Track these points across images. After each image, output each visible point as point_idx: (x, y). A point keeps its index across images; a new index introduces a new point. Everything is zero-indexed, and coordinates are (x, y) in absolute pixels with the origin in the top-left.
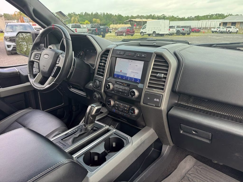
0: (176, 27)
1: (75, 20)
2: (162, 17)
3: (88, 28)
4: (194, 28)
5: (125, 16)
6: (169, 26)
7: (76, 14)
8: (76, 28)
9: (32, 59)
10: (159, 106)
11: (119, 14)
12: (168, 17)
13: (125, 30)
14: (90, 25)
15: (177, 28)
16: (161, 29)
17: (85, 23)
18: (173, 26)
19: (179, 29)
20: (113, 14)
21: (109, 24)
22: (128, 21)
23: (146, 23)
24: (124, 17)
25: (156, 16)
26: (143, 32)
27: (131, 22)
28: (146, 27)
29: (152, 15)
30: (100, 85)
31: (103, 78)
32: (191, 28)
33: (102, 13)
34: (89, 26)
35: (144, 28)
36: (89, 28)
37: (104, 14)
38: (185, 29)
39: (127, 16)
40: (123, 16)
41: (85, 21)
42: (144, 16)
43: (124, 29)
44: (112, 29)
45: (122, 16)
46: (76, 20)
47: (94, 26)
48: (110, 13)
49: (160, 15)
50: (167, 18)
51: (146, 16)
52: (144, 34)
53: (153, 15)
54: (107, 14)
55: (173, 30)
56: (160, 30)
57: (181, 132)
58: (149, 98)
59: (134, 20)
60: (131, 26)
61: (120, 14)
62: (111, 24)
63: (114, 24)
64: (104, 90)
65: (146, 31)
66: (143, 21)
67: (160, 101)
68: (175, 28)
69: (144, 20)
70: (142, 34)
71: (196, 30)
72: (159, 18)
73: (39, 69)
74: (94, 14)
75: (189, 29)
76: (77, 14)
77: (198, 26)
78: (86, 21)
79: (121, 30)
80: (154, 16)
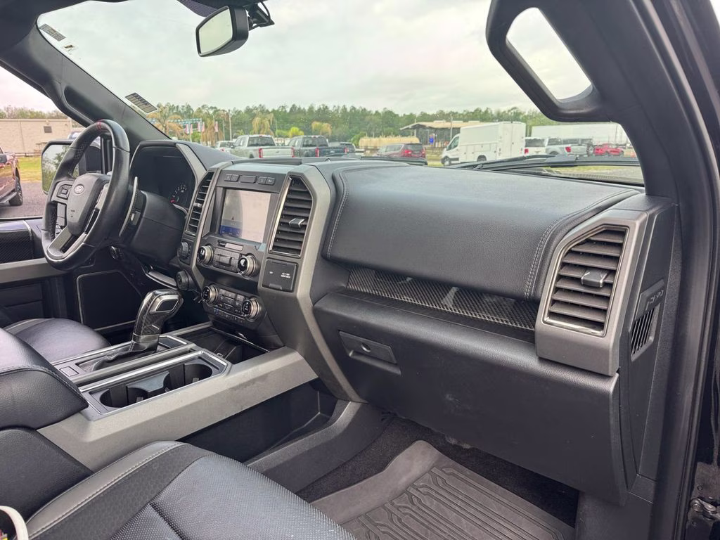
0: (546, 143)
1: (264, 127)
2: (511, 114)
3: (295, 148)
4: (604, 145)
5: (404, 115)
6: (526, 140)
7: (267, 111)
8: (261, 147)
9: (54, 198)
10: (291, 289)
11: (386, 110)
12: (528, 116)
13: (397, 152)
14: (301, 140)
15: (548, 145)
16: (500, 150)
17: (290, 134)
18: (538, 138)
19: (556, 148)
20: (369, 110)
21: (358, 135)
22: (410, 126)
23: (459, 132)
24: (402, 117)
25: (493, 113)
26: (451, 157)
27: (421, 130)
28: (459, 144)
29: (480, 111)
30: (189, 252)
31: (196, 237)
32: (593, 146)
33: (339, 107)
34: (297, 142)
35: (453, 146)
36: (297, 148)
37: (345, 108)
38: (574, 148)
39: (408, 114)
40: (396, 116)
41: (288, 129)
42: (457, 113)
43: (395, 150)
44: (363, 150)
45: (396, 113)
46: (266, 127)
47: (310, 142)
48: (361, 107)
49: (504, 108)
50: (525, 116)
51: (465, 113)
52: (453, 162)
53: (483, 110)
54: (354, 108)
55: (537, 152)
56: (498, 151)
57: (351, 354)
58: (271, 273)
59: (428, 124)
60: (420, 141)
61: (389, 109)
62: (363, 136)
63: (370, 136)
64: (196, 264)
65: (457, 155)
66: (453, 128)
67: (292, 278)
68: (543, 146)
69: (456, 124)
70: (447, 163)
71: (609, 150)
72: (500, 117)
73: (65, 218)
74: (316, 108)
75: (586, 147)
76: (270, 110)
77: (618, 139)
78: (294, 129)
79: (389, 153)
80: (486, 112)
